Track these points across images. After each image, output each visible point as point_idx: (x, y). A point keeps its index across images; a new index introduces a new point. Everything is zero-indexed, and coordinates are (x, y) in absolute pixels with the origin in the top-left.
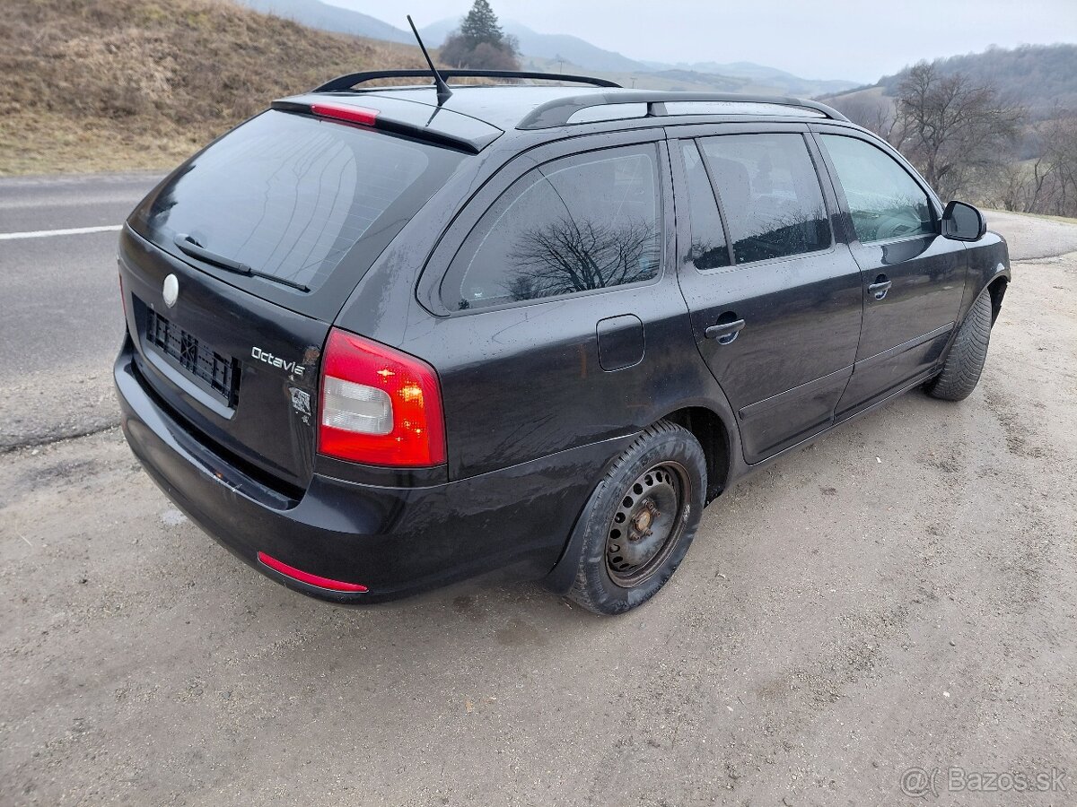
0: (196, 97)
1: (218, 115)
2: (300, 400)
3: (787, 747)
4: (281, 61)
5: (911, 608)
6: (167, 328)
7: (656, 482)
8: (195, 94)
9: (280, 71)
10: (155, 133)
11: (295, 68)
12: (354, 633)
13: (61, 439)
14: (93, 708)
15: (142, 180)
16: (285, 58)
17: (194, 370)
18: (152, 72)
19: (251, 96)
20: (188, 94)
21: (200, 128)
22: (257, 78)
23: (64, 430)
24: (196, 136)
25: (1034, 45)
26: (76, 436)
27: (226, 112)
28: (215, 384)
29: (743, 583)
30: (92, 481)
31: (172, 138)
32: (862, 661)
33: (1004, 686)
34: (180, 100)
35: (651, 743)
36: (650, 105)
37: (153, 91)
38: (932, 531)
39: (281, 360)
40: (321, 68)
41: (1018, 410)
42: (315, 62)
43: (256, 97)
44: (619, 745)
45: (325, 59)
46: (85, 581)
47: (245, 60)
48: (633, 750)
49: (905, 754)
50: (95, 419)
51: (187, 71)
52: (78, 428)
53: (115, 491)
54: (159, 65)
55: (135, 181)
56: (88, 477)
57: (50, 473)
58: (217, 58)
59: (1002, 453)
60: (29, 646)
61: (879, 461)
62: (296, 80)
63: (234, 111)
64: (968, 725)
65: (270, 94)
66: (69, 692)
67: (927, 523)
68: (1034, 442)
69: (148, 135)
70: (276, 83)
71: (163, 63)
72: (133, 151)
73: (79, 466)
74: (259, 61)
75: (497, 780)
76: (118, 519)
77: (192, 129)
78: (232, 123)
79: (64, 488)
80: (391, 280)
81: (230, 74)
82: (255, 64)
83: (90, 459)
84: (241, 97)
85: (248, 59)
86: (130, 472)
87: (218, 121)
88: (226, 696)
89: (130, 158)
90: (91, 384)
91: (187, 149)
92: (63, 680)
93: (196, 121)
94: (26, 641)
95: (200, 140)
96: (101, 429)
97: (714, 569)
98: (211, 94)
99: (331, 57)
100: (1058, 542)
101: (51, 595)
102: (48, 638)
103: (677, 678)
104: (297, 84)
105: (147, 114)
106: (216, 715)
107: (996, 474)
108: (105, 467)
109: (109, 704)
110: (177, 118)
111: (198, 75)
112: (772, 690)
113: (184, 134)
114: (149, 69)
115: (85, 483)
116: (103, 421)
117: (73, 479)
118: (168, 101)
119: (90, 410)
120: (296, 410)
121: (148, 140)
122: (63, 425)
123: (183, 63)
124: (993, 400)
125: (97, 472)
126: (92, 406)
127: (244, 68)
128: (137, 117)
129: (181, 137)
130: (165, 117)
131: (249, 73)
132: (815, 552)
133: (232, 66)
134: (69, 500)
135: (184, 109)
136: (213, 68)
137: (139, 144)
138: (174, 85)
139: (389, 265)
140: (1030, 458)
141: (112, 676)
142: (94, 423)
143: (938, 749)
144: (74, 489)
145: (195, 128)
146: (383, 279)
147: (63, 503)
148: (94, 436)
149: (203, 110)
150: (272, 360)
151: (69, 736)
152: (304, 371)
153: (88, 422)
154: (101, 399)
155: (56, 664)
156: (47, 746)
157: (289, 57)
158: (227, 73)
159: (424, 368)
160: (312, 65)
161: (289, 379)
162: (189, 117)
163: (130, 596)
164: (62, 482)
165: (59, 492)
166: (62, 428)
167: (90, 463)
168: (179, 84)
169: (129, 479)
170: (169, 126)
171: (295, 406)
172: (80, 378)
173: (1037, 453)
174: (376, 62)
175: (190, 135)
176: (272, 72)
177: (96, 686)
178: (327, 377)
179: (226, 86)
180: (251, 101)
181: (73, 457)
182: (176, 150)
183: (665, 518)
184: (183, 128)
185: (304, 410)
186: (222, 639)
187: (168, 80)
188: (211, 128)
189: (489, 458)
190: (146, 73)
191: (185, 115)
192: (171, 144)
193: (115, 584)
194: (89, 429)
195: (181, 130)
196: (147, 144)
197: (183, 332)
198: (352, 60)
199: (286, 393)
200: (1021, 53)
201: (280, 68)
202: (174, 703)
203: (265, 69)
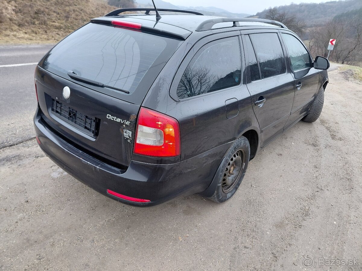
0: (25, 17)
1: (34, 24)
2: (127, 134)
3: (290, 245)
4: (56, 4)
5: (316, 194)
6: (61, 106)
7: (237, 156)
8: (24, 16)
9: (56, 8)
10: (11, 30)
11: (61, 7)
12: (133, 214)
13: (5, 147)
14: (43, 250)
15: (11, 48)
16: (57, 3)
17: (75, 122)
18: (7, 6)
19: (46, 17)
20: (22, 15)
21: (27, 28)
22: (47, 10)
23: (6, 144)
24: (26, 31)
25: (305, 3)
26: (11, 146)
27: (37, 22)
28: (86, 128)
29: (261, 188)
30: (21, 162)
31: (17, 32)
32: (306, 214)
33: (352, 218)
34: (19, 18)
35: (245, 247)
36: (234, 22)
37: (8, 14)
38: (316, 167)
39: (120, 119)
40: (71, 7)
41: (331, 125)
42: (68, 5)
43: (47, 17)
44: (235, 249)
45: (72, 4)
46: (28, 201)
47: (42, 4)
48: (240, 250)
49: (328, 244)
50: (18, 139)
51: (20, 7)
52: (11, 143)
53: (31, 166)
54: (10, 4)
55: (9, 48)
56: (19, 161)
57: (4, 160)
58: (32, 2)
59: (330, 139)
60: (12, 228)
61: (293, 144)
62: (62, 11)
63: (40, 22)
64: (345, 233)
65: (53, 16)
66: (32, 245)
67: (313, 164)
68: (339, 135)
69: (8, 30)
70: (55, 12)
71: (11, 3)
72: (3, 37)
73: (14, 157)
74: (47, 4)
75: (197, 265)
76: (34, 177)
77: (25, 29)
78: (39, 26)
79: (11, 166)
80: (161, 88)
81: (37, 8)
82: (46, 5)
83: (18, 154)
84: (42, 17)
85: (43, 3)
86: (35, 158)
87: (34, 26)
88: (92, 241)
89: (3, 39)
90: (12, 126)
91: (24, 36)
92: (28, 240)
93: (26, 26)
94: (10, 226)
95: (28, 33)
96: (20, 143)
97: (250, 184)
98: (31, 16)
99: (74, 3)
100: (355, 169)
101: (16, 208)
102: (19, 224)
103: (248, 223)
104: (62, 12)
105: (7, 23)
106: (90, 249)
107: (330, 147)
108: (24, 157)
109: (48, 248)
110: (18, 24)
111: (25, 9)
112: (280, 225)
113: (22, 30)
114: (5, 5)
115: (19, 164)
116: (20, 140)
117: (13, 162)
118: (14, 18)
119: (14, 135)
120: (125, 137)
121: (8, 32)
122: (5, 141)
123: (19, 4)
124: (323, 122)
125: (22, 159)
126: (15, 134)
127: (42, 6)
128: (3, 23)
129: (21, 31)
130: (14, 24)
131: (45, 8)
132: (281, 176)
133: (38, 6)
134: (14, 170)
135: (21, 21)
136: (30, 6)
137: (5, 34)
138: (16, 12)
139: (160, 83)
140: (339, 141)
141: (47, 237)
142: (17, 141)
143: (337, 242)
144: (14, 166)
145: (25, 28)
146: (158, 88)
147: (12, 171)
148: (18, 145)
149: (28, 21)
150: (115, 119)
151: (36, 261)
152: (130, 123)
153: (14, 140)
154: (18, 131)
155: (24, 234)
156: (29, 266)
157: (58, 3)
158: (36, 8)
159: (173, 121)
160: (67, 6)
161: (123, 126)
162: (23, 24)
163: (46, 206)
164: (9, 163)
165: (9, 167)
166: (5, 143)
167: (18, 156)
168: (18, 12)
169: (35, 161)
170: (16, 27)
171: (125, 136)
172: (8, 123)
173: (340, 139)
174: (90, 5)
175: (24, 31)
176: (53, 8)
177: (42, 241)
178: (139, 125)
179: (36, 13)
180: (46, 18)
181: (11, 154)
182: (20, 36)
183: (237, 168)
184: (21, 28)
185: (129, 138)
186: (85, 220)
187: (13, 10)
188: (32, 28)
189: (193, 152)
190: (4, 7)
191: (21, 23)
192: (17, 34)
193: (39, 202)
194: (15, 143)
195: (20, 29)
196: (8, 34)
197: (69, 108)
198: (81, 4)
199: (121, 131)
200: (301, 5)
201: (55, 6)
202: (73, 246)
203: (50, 7)
